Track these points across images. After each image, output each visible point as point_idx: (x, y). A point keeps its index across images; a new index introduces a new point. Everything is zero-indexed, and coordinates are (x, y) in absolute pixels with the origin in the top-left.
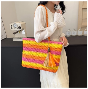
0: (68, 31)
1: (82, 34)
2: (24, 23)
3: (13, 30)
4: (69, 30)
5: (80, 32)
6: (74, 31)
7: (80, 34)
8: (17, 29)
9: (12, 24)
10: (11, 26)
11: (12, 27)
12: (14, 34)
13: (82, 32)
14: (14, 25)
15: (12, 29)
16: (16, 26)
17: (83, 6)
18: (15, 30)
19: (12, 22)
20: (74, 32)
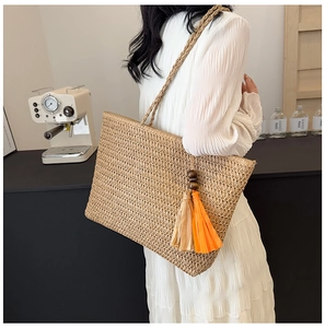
1: (306, 129)
2: (84, 91)
3: (42, 120)
5: (300, 119)
6: (276, 118)
7: (300, 130)
9: (38, 99)
10: (35, 105)
11: (37, 110)
13: (306, 119)
14: (44, 104)
15: (38, 116)
16: (54, 107)
17: (300, 21)
18: (50, 119)
19: (36, 92)
20: (277, 121)
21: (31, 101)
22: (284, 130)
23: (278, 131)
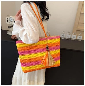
0: (63, 34)
1: (75, 38)
3: (8, 23)
4: (64, 32)
5: (74, 36)
7: (74, 38)
8: (12, 23)
10: (7, 19)
11: (7, 20)
12: (9, 28)
13: (76, 36)
14: (10, 19)
15: (7, 22)
16: (12, 20)
17: (81, 10)
18: (10, 23)
19: (8, 16)
20: (68, 35)
21: (7, 18)
22: (70, 38)
23: (68, 38)
